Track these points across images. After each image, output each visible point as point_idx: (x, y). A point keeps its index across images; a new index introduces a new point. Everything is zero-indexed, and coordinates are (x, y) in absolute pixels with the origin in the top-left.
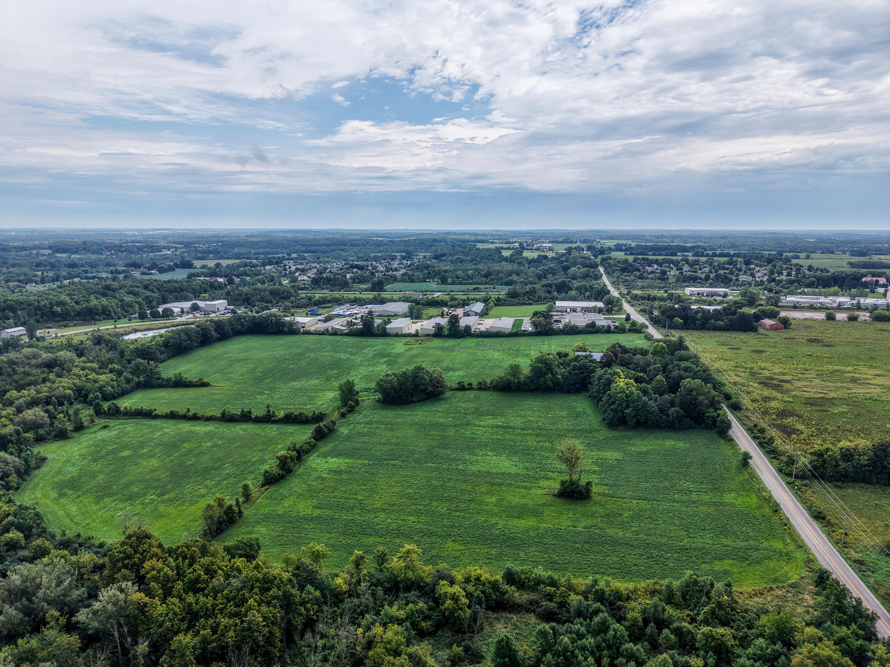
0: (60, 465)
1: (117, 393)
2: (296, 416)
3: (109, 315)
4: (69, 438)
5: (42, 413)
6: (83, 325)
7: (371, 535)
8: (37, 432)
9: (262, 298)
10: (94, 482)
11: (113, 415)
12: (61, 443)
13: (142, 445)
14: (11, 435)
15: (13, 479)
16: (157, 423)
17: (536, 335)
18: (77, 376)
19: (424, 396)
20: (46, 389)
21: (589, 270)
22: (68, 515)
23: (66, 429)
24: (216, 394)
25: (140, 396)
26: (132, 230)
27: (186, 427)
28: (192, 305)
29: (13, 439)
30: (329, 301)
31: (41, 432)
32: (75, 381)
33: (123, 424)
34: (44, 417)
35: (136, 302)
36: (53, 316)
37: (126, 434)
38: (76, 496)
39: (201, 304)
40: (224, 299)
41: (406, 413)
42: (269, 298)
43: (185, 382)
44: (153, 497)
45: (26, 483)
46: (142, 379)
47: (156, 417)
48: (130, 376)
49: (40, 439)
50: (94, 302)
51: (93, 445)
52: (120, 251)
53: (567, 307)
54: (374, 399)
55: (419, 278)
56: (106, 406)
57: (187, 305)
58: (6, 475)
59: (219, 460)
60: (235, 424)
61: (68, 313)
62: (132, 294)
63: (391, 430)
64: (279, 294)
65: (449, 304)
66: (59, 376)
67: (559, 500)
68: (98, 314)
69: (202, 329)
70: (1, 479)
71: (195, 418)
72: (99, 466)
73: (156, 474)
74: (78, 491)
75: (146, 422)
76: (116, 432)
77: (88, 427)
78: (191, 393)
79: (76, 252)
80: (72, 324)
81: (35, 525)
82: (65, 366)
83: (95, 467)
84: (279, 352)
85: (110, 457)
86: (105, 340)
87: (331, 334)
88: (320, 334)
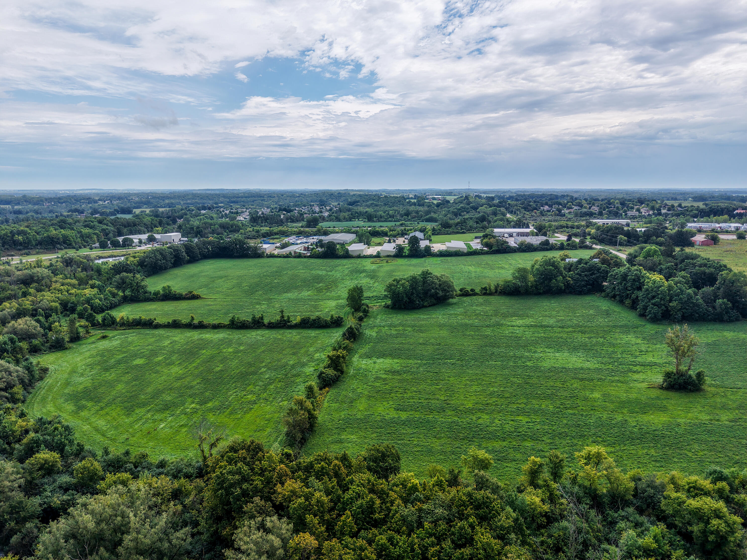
0: (66, 376)
1: (105, 306)
2: (314, 320)
3: (70, 244)
4: (66, 349)
5: (33, 323)
6: (46, 253)
7: (489, 438)
8: (31, 342)
9: (213, 230)
10: (115, 392)
11: (109, 326)
12: (59, 354)
13: (154, 353)
14: (5, 343)
15: (18, 390)
16: (161, 332)
17: (494, 253)
18: (59, 291)
19: (434, 301)
20: (28, 302)
21: (496, 209)
22: (97, 430)
23: (63, 338)
24: (211, 305)
25: (130, 309)
26: (64, 190)
27: (195, 335)
28: (149, 237)
29: (9, 347)
30: (276, 234)
31: (35, 342)
32: (57, 295)
33: (122, 334)
34: (36, 327)
35: (93, 234)
36: (15, 245)
37: (130, 343)
38: (97, 408)
39: (157, 236)
40: (177, 232)
41: (422, 316)
42: (220, 230)
43: (175, 295)
44: (193, 405)
45: (30, 396)
46: (128, 293)
47: (158, 326)
48: (114, 290)
49: (34, 350)
50: (53, 232)
51: (97, 355)
52: (59, 203)
53: (504, 233)
54: (380, 306)
55: (344, 218)
56: (99, 318)
57: (144, 237)
58: (9, 387)
59: (250, 365)
60: (249, 331)
61: (29, 242)
62: (88, 227)
63: (421, 331)
64: (228, 228)
65: (389, 234)
66: (39, 290)
67: (671, 394)
68: (59, 244)
69: (175, 250)
70: (5, 390)
71: (201, 326)
72: (113, 375)
73: (186, 381)
74: (99, 402)
75: (148, 331)
76: (118, 342)
77: (86, 338)
78: (184, 305)
79: (18, 204)
80: (34, 252)
81: (67, 442)
82: (43, 282)
83: (110, 376)
84: (257, 271)
85: (122, 366)
86: (75, 261)
87: (295, 257)
88: (285, 257)
